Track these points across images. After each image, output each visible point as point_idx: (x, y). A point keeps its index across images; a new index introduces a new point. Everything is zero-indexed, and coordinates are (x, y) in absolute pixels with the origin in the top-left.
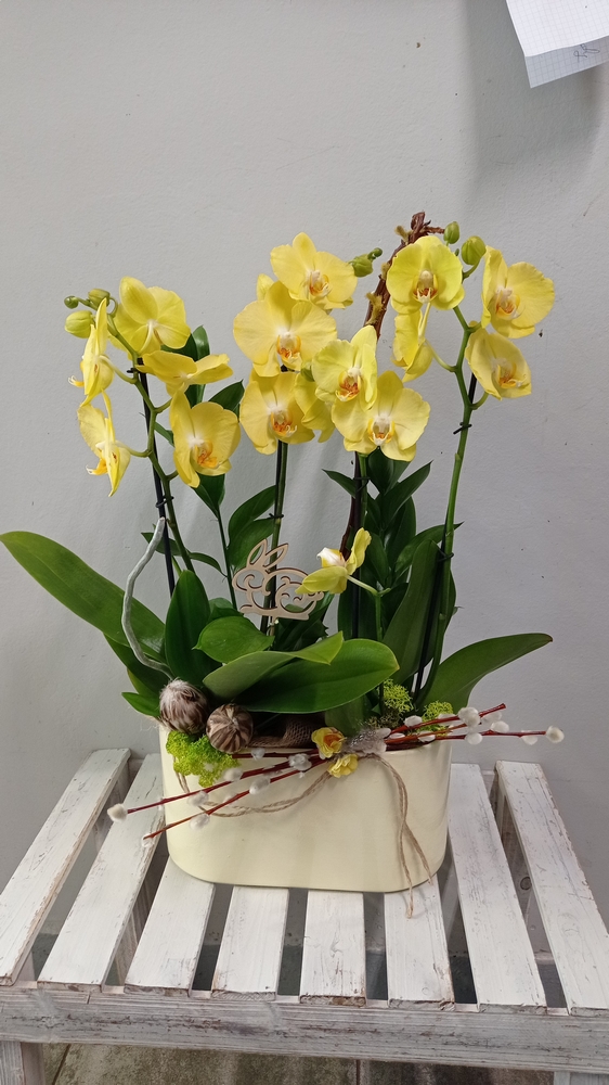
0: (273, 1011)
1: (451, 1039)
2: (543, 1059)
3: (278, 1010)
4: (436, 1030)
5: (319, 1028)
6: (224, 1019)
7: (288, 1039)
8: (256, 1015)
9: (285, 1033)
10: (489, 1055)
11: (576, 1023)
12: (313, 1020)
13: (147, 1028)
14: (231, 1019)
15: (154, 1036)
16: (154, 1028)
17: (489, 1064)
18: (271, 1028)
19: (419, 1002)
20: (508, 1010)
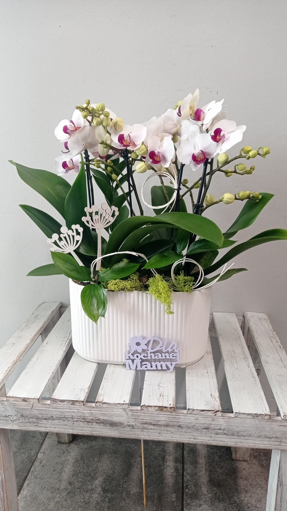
0: (127, 414)
1: (219, 431)
2: (267, 443)
3: (130, 413)
4: (212, 426)
5: (151, 424)
6: (102, 418)
7: (135, 430)
8: (118, 416)
9: (133, 426)
10: (238, 441)
11: (286, 424)
12: (148, 419)
13: (62, 422)
14: (105, 418)
15: (65, 427)
16: (66, 422)
17: (239, 445)
18: (126, 423)
19: (203, 411)
20: (250, 417)
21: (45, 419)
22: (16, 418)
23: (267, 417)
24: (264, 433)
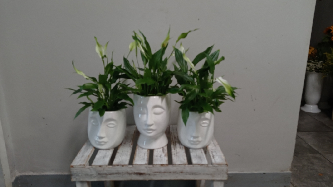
3: (148, 168)
4: (184, 171)
5: (158, 172)
8: (143, 170)
9: (150, 174)
11: (215, 168)
12: (156, 170)
13: (117, 175)
14: (137, 171)
15: (119, 177)
18: (146, 173)
19: (179, 165)
20: (200, 165)
21: (110, 174)
22: (96, 175)
23: (207, 165)
24: (206, 173)
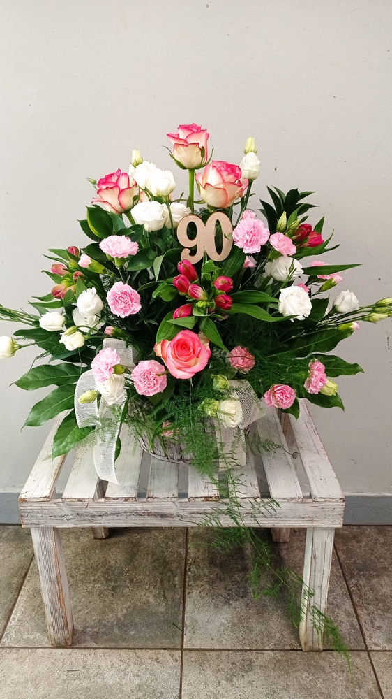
0: (176, 506)
1: (259, 515)
2: (301, 522)
3: (179, 505)
4: (252, 511)
5: (198, 513)
6: (153, 511)
7: (183, 519)
8: (168, 508)
10: (276, 522)
11: (316, 505)
12: (195, 509)
13: (116, 517)
14: (156, 511)
15: (119, 521)
16: (119, 517)
17: (277, 526)
18: (175, 514)
20: (285, 500)
21: (100, 516)
22: (71, 517)
23: (300, 500)
24: (298, 514)
